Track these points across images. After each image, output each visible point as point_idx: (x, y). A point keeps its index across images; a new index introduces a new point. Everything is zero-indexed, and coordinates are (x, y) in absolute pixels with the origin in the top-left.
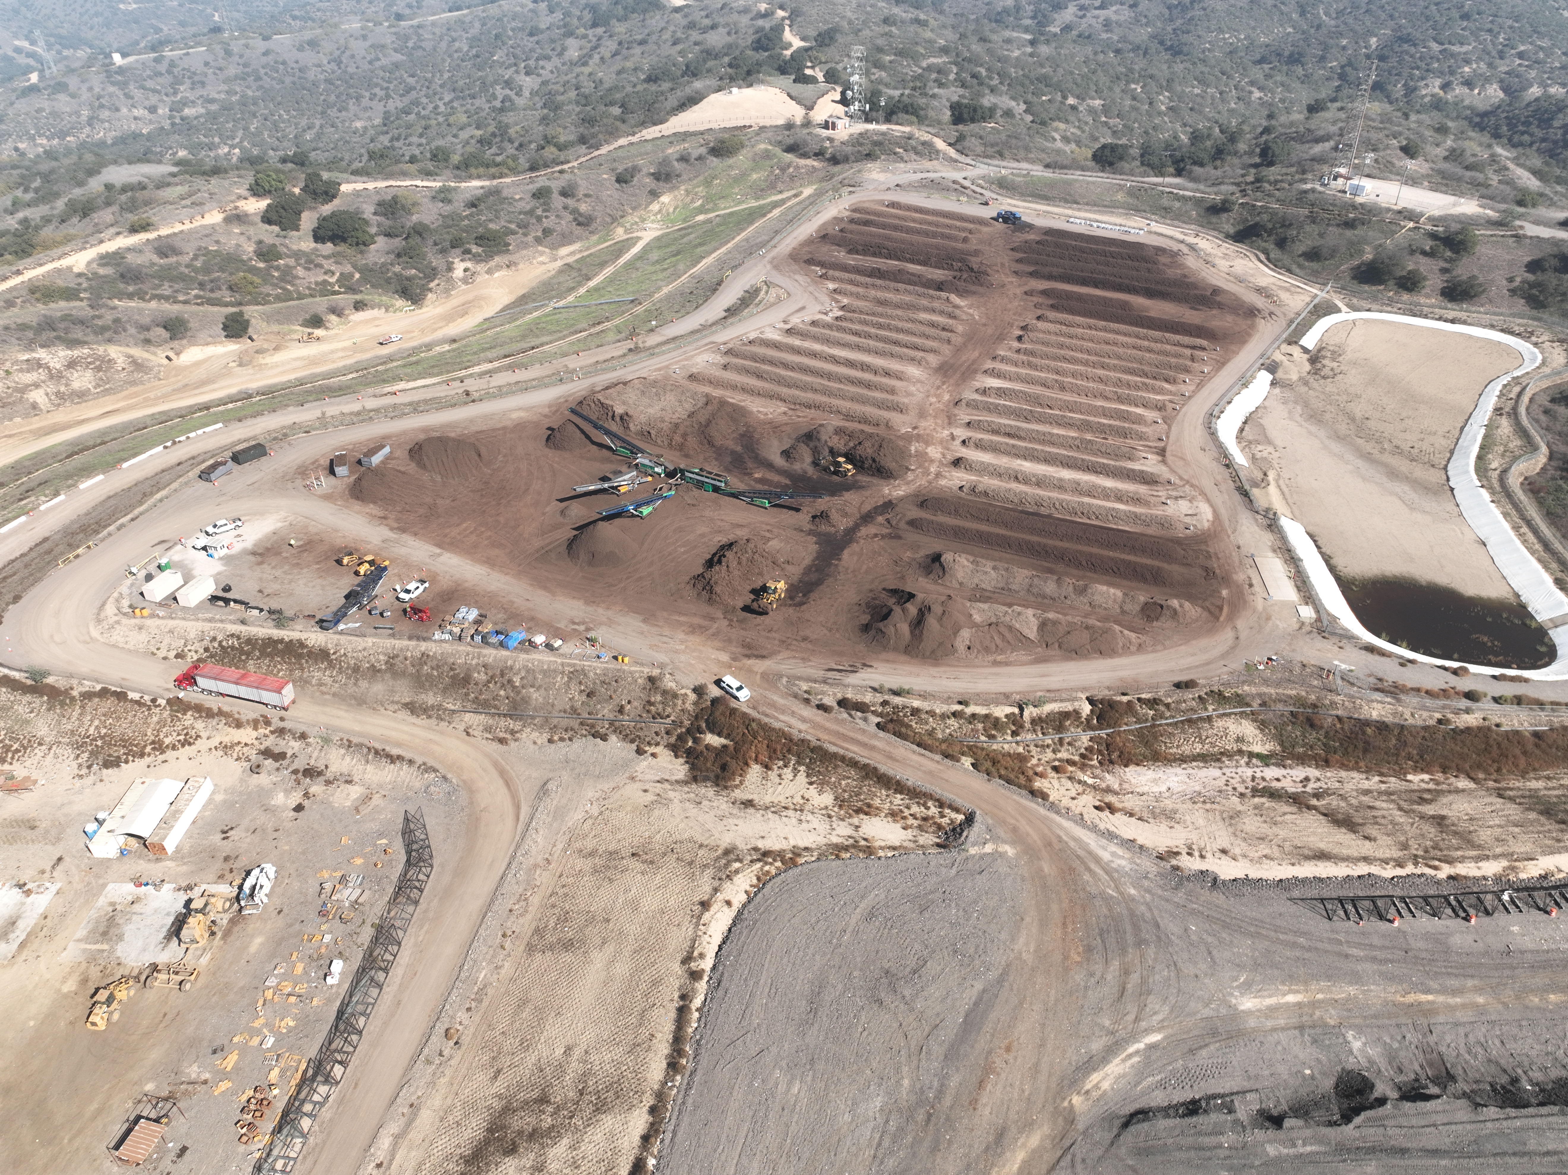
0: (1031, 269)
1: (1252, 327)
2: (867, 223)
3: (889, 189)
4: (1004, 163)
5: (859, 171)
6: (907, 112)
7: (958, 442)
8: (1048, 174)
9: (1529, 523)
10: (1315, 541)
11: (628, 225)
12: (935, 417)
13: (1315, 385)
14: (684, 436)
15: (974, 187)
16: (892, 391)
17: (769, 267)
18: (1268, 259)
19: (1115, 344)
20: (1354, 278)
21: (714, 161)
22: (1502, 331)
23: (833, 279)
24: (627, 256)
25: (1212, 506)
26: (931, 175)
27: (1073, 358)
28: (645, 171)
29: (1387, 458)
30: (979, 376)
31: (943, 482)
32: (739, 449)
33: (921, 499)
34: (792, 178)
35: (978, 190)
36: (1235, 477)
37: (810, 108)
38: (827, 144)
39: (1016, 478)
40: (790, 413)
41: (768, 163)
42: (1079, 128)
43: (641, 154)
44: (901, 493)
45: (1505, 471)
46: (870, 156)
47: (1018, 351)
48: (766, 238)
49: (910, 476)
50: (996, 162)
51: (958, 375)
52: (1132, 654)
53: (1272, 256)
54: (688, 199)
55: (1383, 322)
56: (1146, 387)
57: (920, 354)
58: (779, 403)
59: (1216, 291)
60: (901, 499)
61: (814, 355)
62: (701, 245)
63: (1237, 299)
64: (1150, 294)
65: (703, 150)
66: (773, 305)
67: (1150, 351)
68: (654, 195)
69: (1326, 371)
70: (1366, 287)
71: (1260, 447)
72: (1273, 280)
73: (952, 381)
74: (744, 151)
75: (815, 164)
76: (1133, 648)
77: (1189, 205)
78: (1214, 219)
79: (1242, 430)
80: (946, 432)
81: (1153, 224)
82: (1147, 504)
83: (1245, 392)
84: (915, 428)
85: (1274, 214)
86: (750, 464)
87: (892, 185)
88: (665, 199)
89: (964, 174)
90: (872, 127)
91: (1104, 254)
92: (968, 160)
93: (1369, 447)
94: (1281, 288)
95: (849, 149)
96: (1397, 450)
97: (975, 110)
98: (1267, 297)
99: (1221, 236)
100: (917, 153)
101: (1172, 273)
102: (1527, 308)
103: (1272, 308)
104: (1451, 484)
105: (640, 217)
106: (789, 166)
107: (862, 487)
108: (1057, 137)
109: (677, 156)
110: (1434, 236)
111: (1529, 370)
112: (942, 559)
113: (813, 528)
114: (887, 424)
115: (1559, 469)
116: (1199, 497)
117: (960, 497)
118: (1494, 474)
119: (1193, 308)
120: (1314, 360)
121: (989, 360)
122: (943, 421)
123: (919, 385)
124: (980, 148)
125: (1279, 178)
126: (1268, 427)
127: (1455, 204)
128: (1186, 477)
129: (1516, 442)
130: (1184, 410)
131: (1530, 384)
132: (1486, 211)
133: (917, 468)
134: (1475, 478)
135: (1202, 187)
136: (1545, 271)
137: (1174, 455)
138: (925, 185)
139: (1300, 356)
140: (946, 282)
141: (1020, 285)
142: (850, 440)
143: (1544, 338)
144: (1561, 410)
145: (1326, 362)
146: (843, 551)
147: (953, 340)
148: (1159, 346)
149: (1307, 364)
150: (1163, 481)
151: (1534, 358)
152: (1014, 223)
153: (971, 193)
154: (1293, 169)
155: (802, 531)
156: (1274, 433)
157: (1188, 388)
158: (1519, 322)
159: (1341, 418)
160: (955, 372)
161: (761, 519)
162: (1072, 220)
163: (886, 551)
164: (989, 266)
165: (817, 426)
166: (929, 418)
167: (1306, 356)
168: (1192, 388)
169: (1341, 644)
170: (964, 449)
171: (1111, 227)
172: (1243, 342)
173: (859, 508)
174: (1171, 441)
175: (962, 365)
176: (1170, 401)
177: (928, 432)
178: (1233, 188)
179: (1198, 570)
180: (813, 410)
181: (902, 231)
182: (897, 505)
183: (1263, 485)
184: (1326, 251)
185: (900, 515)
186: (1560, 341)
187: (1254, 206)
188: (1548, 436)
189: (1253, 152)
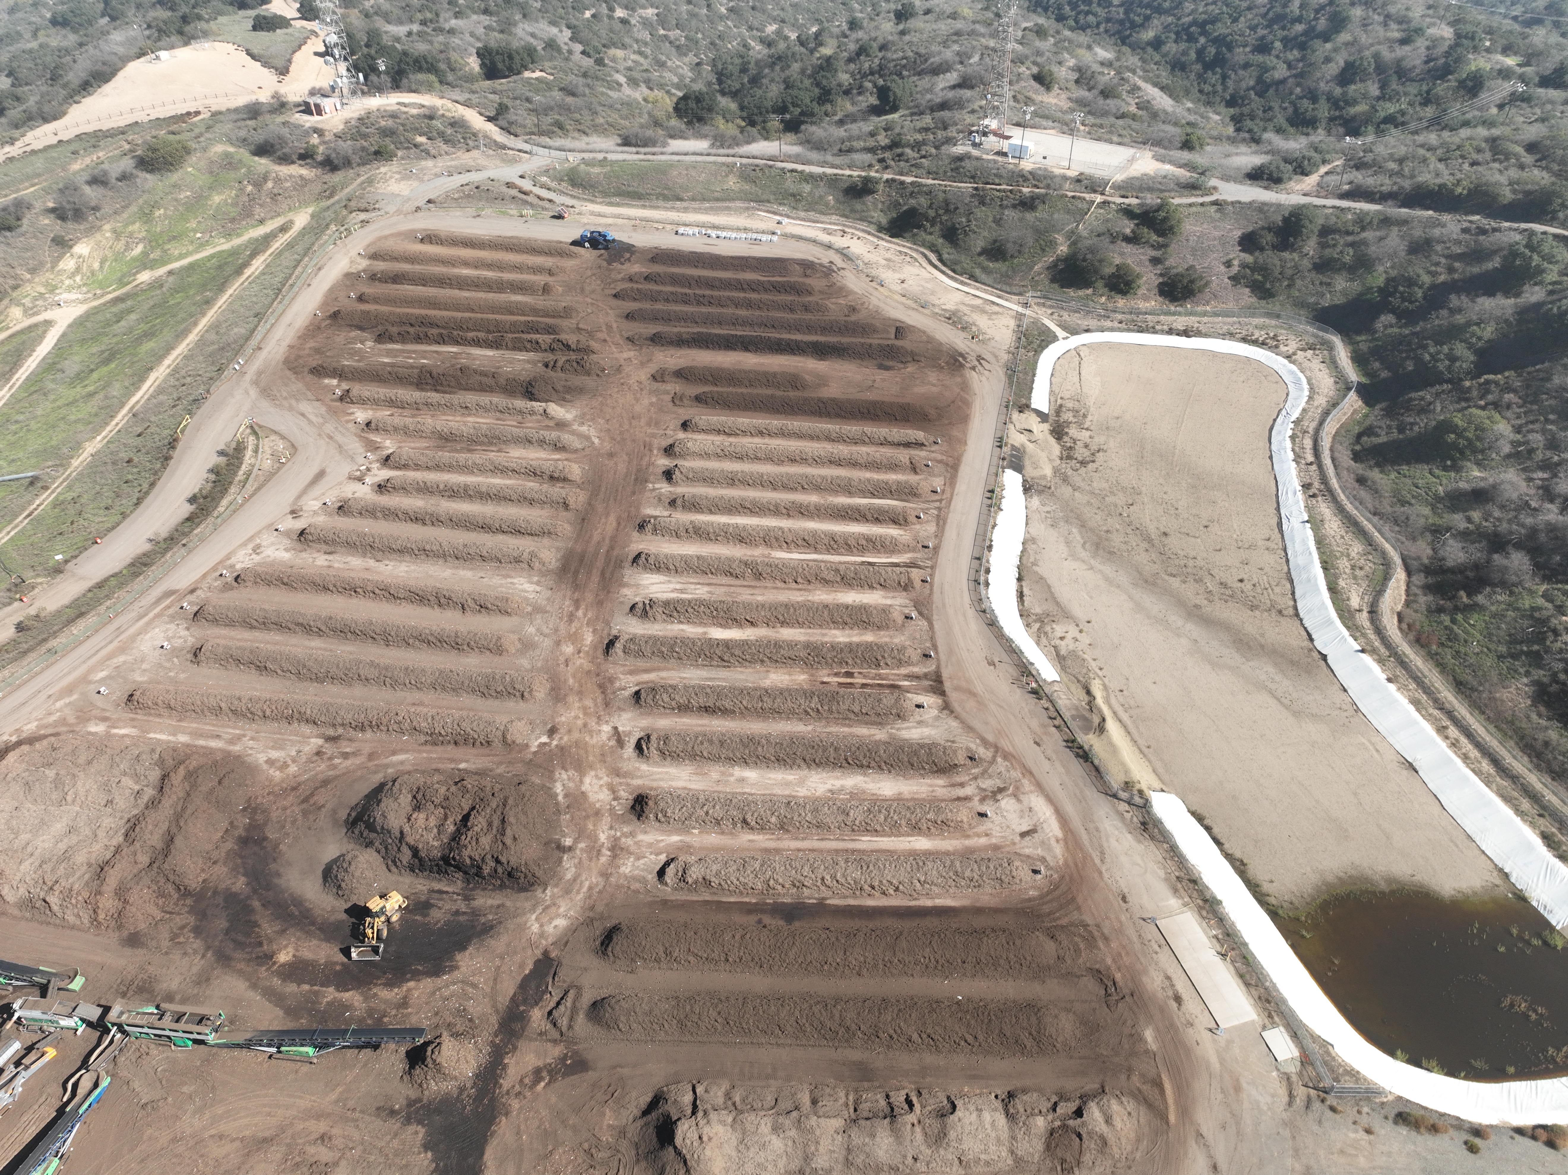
0: (652, 329)
1: (965, 387)
2: (397, 278)
3: (418, 209)
4: (567, 143)
5: (370, 181)
6: (420, 69)
7: (629, 750)
8: (629, 155)
10: (1208, 829)
11: (27, 301)
12: (580, 693)
13: (1076, 479)
14: (121, 893)
15: (537, 190)
16: (497, 649)
17: (253, 393)
18: (941, 260)
19: (803, 460)
20: (1053, 280)
21: (148, 180)
22: (1244, 340)
23: (363, 402)
24: (30, 365)
25: (1049, 800)
26: (474, 177)
27: (755, 502)
28: (38, 206)
29: (1221, 611)
30: (630, 574)
31: (628, 867)
32: (240, 884)
33: (599, 929)
34: (274, 196)
35: (544, 193)
36: (1055, 715)
37: (283, 71)
38: (315, 139)
39: (745, 821)
40: (329, 749)
41: (232, 175)
42: (640, 53)
43: (28, 178)
44: (561, 923)
45: (1373, 612)
46: (380, 155)
47: (673, 503)
48: (240, 331)
49: (569, 866)
50: (558, 142)
51: (595, 578)
53: (945, 256)
54: (120, 245)
55: (1110, 346)
56: (873, 544)
57: (526, 545)
58: (307, 729)
59: (900, 330)
60: (564, 941)
61: (352, 589)
62: (149, 335)
63: (930, 340)
64: (821, 351)
65: (127, 164)
66: (271, 475)
67: (853, 464)
68: (62, 244)
69: (1081, 452)
70: (1071, 292)
71: (1059, 629)
72: (957, 297)
73: (589, 597)
74: (193, 159)
75: (304, 172)
77: (821, 190)
78: (858, 206)
79: (1021, 595)
80: (606, 728)
81: (785, 221)
83: (1001, 518)
84: (552, 732)
85: (929, 192)
86: (267, 927)
87: (421, 203)
88: (82, 248)
89: (519, 169)
90: (375, 102)
91: (739, 286)
92: (519, 144)
93: (1190, 592)
94: (975, 308)
95: (346, 146)
96: (1228, 593)
97: (511, 57)
98: (964, 329)
99: (872, 229)
100: (447, 142)
101: (835, 308)
102: (1254, 300)
103: (976, 347)
105: (47, 284)
106: (265, 179)
107: (488, 930)
108: (622, 80)
109: (86, 177)
110: (1128, 212)
111: (1303, 404)
112: (678, 1141)
113: (413, 1094)
114: (504, 737)
115: (1428, 588)
116: (1025, 782)
117: (665, 903)
118: (1363, 618)
119: (882, 367)
120: (1058, 432)
121: (635, 534)
122: (595, 700)
123: (539, 619)
124: (531, 121)
125: (919, 137)
126: (1052, 580)
127: (1132, 160)
128: (990, 738)
129: (1357, 548)
130: (936, 579)
131: (1317, 431)
132: (1168, 168)
133: (576, 841)
134: (1345, 632)
135: (829, 158)
136: (1262, 249)
137: (957, 689)
138: (469, 196)
139: (1041, 430)
140: (535, 379)
141: (642, 364)
142: (446, 818)
143: (1293, 346)
144: (1375, 475)
145: (1073, 431)
146: (482, 1154)
147: (571, 501)
148: (864, 451)
149: (1053, 441)
150: (961, 758)
151: (1297, 382)
152: (606, 248)
153: (536, 201)
154: (927, 120)
155: (393, 1113)
156: (1065, 593)
157: (928, 529)
158: (1256, 324)
159: (1134, 540)
160: (589, 573)
161: (304, 1103)
162: (681, 230)
163: (564, 1122)
164: (591, 334)
165: (377, 779)
166: (570, 699)
167: (1046, 427)
168: (931, 528)
169: (1364, 1120)
170: (644, 767)
171: (734, 235)
172: (965, 419)
173: (493, 996)
174: (942, 657)
175: (596, 554)
176: (913, 565)
177: (576, 735)
178: (867, 157)
179: (1089, 984)
180: (369, 734)
181: (451, 286)
182: (560, 964)
183: (1096, 720)
184: (1010, 246)
185: (572, 994)
186: (1312, 347)
187: (902, 183)
188: (1386, 529)
189: (861, 87)
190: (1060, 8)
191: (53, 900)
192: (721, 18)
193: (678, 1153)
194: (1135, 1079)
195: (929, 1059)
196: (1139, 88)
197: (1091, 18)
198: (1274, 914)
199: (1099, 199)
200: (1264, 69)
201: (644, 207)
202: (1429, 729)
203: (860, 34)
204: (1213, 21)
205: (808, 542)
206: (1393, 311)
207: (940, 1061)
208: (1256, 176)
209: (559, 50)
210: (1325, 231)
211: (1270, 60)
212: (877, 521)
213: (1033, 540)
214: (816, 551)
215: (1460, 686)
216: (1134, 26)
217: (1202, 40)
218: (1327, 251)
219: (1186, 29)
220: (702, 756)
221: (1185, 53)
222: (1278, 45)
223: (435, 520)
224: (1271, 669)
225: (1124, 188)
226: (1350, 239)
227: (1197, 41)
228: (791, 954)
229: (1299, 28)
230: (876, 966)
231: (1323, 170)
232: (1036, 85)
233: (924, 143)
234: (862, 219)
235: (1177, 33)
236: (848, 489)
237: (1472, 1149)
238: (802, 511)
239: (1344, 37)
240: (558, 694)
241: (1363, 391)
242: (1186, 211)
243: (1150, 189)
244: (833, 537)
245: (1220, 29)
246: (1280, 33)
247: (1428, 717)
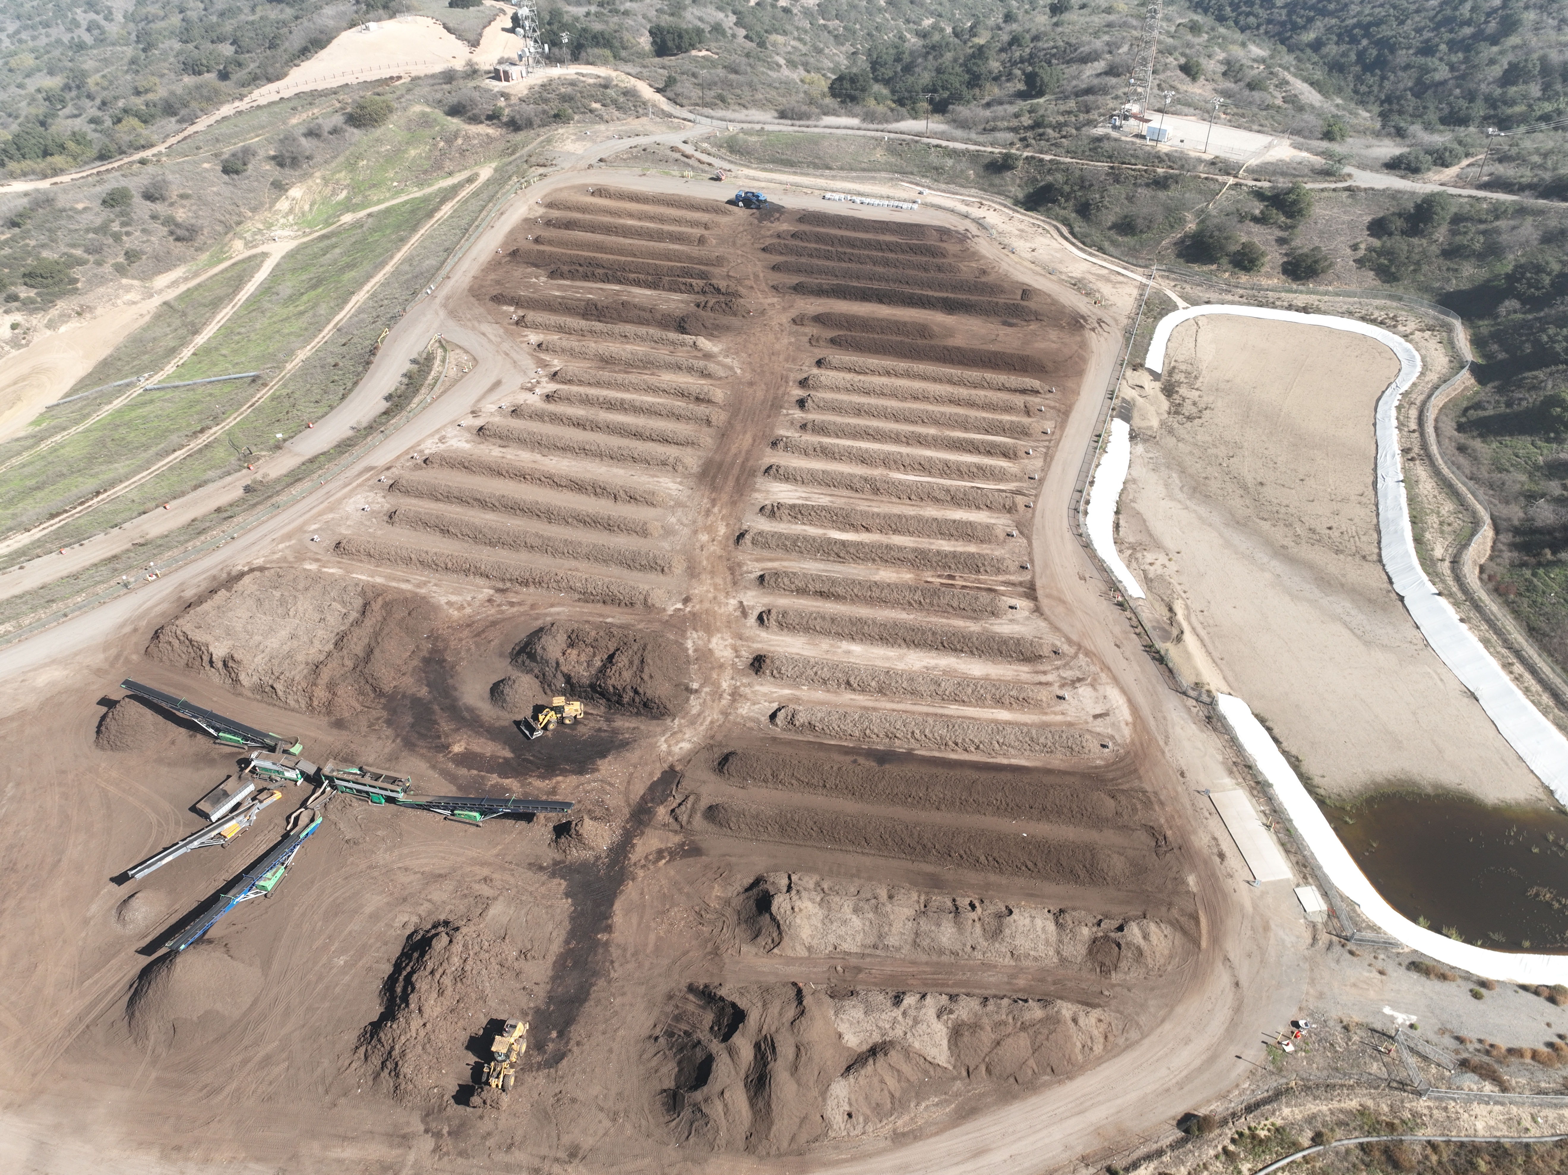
0: (795, 280)
1: (1083, 345)
2: (569, 225)
3: (590, 166)
4: (728, 114)
5: (549, 141)
6: (597, 45)
7: (752, 620)
8: (785, 127)
9: (1518, 654)
10: (1269, 730)
11: (248, 235)
12: (712, 573)
13: (1181, 431)
14: (331, 687)
15: (698, 155)
16: (643, 532)
17: (442, 313)
18: (1072, 233)
19: (925, 398)
20: (1179, 255)
21: (355, 134)
22: (1363, 319)
23: (535, 326)
24: (250, 288)
25: (1124, 691)
26: (642, 141)
27: (878, 431)
28: (262, 153)
29: (1306, 552)
30: (761, 482)
31: (744, 710)
32: (423, 692)
33: (717, 754)
34: (463, 152)
35: (705, 158)
36: (1138, 626)
37: (474, 43)
38: (502, 102)
39: (848, 683)
40: (498, 598)
41: (428, 132)
42: (800, 39)
43: (254, 129)
44: (686, 746)
45: (1455, 562)
46: (559, 118)
47: (804, 427)
48: (432, 262)
49: (695, 704)
50: (720, 113)
51: (731, 483)
52: (1100, 1061)
53: (1076, 229)
54: (328, 191)
55: (1229, 317)
56: (983, 472)
57: (672, 451)
58: (480, 581)
59: (1027, 293)
60: (688, 759)
61: (522, 476)
62: (351, 266)
63: (1054, 302)
64: (950, 307)
65: (338, 120)
66: (455, 382)
67: (971, 404)
68: (279, 187)
69: (1188, 409)
70: (1196, 267)
71: (1149, 557)
72: (1085, 266)
73: (725, 497)
74: (394, 117)
75: (490, 131)
76: (1098, 1048)
77: (963, 164)
78: (997, 181)
79: (1117, 526)
80: (733, 602)
81: (926, 191)
82: (1037, 706)
83: (1105, 459)
84: (686, 600)
85: (1067, 170)
86: (445, 725)
87: (594, 161)
88: (296, 192)
89: (683, 135)
90: (557, 72)
91: (879, 246)
92: (684, 113)
93: (1279, 534)
94: (1100, 277)
95: (530, 109)
96: (1315, 537)
97: (680, 36)
98: (1088, 294)
99: (1008, 203)
100: (619, 108)
101: (966, 270)
102: (1378, 283)
103: (1098, 312)
104: (1397, 587)
105: (265, 222)
106: (456, 136)
107: (624, 745)
108: (782, 62)
109: (303, 130)
110: (1259, 195)
111: (1413, 378)
112: (774, 909)
113: (558, 857)
114: (645, 600)
115: (1513, 546)
116: (1103, 675)
117: (774, 739)
118: (1445, 568)
119: (1005, 323)
120: (1169, 390)
121: (768, 450)
122: (724, 579)
123: (679, 512)
124: (696, 93)
125: (1061, 119)
126: (1148, 515)
127: (1268, 147)
128: (1075, 638)
129: (1448, 507)
130: (1039, 505)
131: (1424, 403)
132: (1305, 155)
133: (702, 686)
134: (1425, 578)
135: (973, 136)
136: (1390, 234)
137: (1048, 596)
138: (636, 157)
139: (1153, 387)
140: (688, 316)
141: (784, 309)
142: (594, 655)
143: (1411, 326)
144: (1477, 444)
145: (1183, 391)
146: (612, 905)
147: (714, 419)
148: (981, 394)
149: (1162, 397)
150: (1046, 651)
151: (1411, 360)
152: (758, 208)
153: (697, 164)
154: (1071, 104)
155: (541, 868)
156: (1158, 527)
157: (1035, 464)
158: (1377, 305)
159: (1229, 487)
160: (726, 478)
161: (472, 853)
162: (828, 195)
163: (680, 890)
164: (739, 281)
165: (539, 623)
166: (703, 576)
167: (1158, 385)
168: (1039, 463)
169: (1379, 964)
170: (764, 634)
171: (877, 202)
172: (1080, 373)
173: (627, 793)
174: (1038, 569)
175: (733, 463)
176: (1019, 492)
177: (706, 605)
178: (1010, 136)
179: (1143, 837)
180: (532, 589)
181: (617, 234)
182: (683, 776)
183: (1175, 632)
184: (1140, 221)
185: (691, 799)
186: (1431, 329)
187: (1041, 160)
188: (1480, 492)
189: (1010, 74)
190: (1221, 8)
191: (279, 687)
192: (880, 10)
193: (773, 919)
194: (1175, 912)
195: (993, 878)
196: (1287, 83)
197: (1252, 20)
198: (1321, 802)
199: (1231, 181)
200: (1425, 70)
201: (795, 173)
202: (1494, 665)
203: (1014, 26)
204: (1379, 23)
205: (923, 467)
206: (1519, 297)
207: (1004, 880)
208: (1393, 165)
209: (723, 33)
210: (1457, 219)
211: (1431, 62)
212: (989, 453)
213: (1134, 481)
214: (930, 474)
215: (1532, 631)
216: (1295, 28)
217: (1365, 42)
218: (1458, 239)
219: (1349, 31)
220: (815, 630)
221: (1344, 54)
222: (1443, 47)
223: (596, 427)
224: (1348, 605)
225: (1257, 172)
226: (1482, 227)
227: (1359, 42)
228: (880, 786)
229: (1468, 31)
230: (953, 803)
231: (1465, 162)
232: (1182, 75)
233: (1066, 124)
234: (999, 193)
235: (1339, 36)
236: (964, 425)
237: (1476, 996)
238: (921, 441)
239: (1514, 40)
240: (692, 572)
241: (1475, 369)
242: (1317, 196)
243: (1283, 174)
244: (947, 464)
245: (1385, 31)
246: (1447, 36)
247: (1496, 654)
